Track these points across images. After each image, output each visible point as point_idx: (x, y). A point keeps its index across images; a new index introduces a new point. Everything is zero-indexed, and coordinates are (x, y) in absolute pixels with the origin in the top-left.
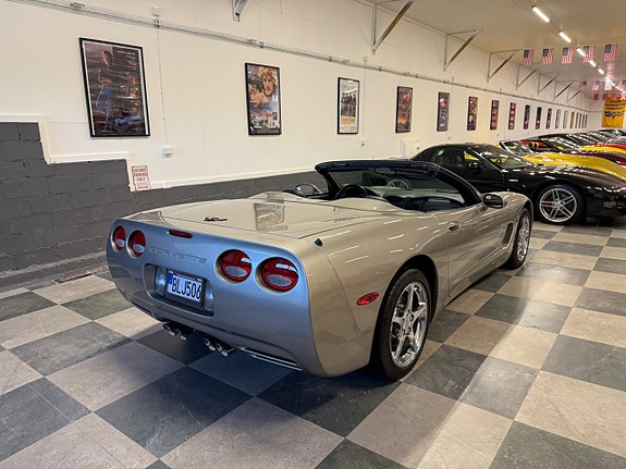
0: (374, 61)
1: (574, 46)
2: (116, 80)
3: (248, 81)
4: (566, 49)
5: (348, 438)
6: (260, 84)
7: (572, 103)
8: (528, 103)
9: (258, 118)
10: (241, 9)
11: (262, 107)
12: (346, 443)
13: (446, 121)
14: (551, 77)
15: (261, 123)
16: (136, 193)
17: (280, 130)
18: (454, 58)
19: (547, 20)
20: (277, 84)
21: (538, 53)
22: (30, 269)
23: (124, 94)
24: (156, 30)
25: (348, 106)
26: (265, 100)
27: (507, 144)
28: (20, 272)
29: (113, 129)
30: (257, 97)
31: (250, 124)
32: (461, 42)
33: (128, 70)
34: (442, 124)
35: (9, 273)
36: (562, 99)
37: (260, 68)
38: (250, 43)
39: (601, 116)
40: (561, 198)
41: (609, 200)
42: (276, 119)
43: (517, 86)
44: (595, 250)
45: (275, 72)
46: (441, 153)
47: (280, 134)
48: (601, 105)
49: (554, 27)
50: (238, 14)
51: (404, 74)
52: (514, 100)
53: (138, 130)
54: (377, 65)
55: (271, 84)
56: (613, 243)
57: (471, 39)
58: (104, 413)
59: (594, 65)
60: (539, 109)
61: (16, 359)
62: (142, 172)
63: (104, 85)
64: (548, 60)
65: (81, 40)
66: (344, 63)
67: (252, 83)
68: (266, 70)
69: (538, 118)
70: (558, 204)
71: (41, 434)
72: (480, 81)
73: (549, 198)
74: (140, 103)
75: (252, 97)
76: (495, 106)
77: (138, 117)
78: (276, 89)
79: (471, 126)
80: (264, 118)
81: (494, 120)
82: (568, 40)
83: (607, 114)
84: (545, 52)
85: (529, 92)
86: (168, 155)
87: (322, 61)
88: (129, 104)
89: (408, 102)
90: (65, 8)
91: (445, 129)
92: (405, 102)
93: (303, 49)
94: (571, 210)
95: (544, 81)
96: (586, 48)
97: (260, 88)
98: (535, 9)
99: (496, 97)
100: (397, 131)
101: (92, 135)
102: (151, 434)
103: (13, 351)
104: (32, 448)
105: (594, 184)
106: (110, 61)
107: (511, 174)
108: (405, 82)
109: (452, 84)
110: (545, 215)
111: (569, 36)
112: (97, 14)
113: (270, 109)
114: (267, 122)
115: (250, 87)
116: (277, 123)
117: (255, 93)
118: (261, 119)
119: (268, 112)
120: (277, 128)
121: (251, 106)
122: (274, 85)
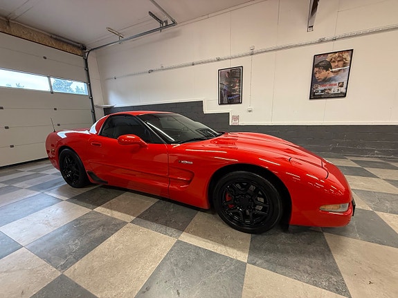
3: (315, 66)
6: (328, 65)
9: (320, 88)
11: (326, 80)
15: (322, 91)
16: (232, 126)
20: (348, 62)
24: (251, 56)
26: (332, 75)
31: (311, 93)
37: (329, 55)
42: (342, 86)
45: (348, 53)
50: (311, 27)
55: (341, 63)
65: (219, 70)
67: (319, 67)
68: (337, 54)
74: (240, 91)
75: (317, 76)
77: (237, 96)
78: (347, 65)
80: (327, 87)
86: (250, 111)
88: (234, 91)
90: (215, 61)
97: (327, 67)
106: (229, 75)
112: (225, 59)
113: (335, 80)
114: (330, 90)
115: (316, 69)
116: (343, 90)
117: (320, 72)
118: (323, 88)
119: (333, 83)
120: (341, 93)
121: (314, 81)
122: (344, 63)
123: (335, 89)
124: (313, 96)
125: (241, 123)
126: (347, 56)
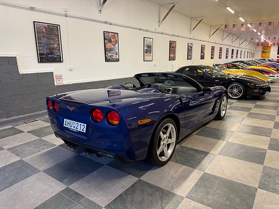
0: (159, 30)
1: (246, 23)
2: (49, 38)
3: (105, 39)
4: (242, 25)
5: (141, 178)
6: (110, 40)
7: (248, 47)
8: (228, 47)
9: (109, 55)
10: (102, 8)
11: (111, 50)
12: (140, 180)
13: (191, 56)
14: (238, 36)
15: (110, 56)
16: (57, 86)
17: (119, 59)
18: (194, 28)
19: (233, 12)
21: (231, 26)
22: (13, 118)
23: (52, 45)
24: (66, 18)
25: (148, 49)
26: (112, 47)
27: (216, 65)
28: (9, 119)
29: (47, 59)
30: (109, 45)
31: (106, 57)
32: (197, 21)
33: (54, 34)
34: (189, 57)
35: (4, 119)
36: (243, 46)
37: (110, 33)
38: (106, 23)
39: (260, 53)
40: (237, 88)
41: (256, 89)
42: (117, 55)
43: (223, 40)
44: (249, 109)
45: (116, 35)
46: (187, 69)
47: (119, 61)
48: (260, 48)
49: (237, 15)
50: (100, 11)
51: (173, 35)
52: (221, 46)
53: (58, 59)
54: (161, 32)
56: (256, 107)
57: (201, 20)
58: (46, 171)
59: (255, 31)
60: (233, 50)
61: (10, 152)
62: (60, 77)
63: (44, 40)
64: (235, 29)
65: (34, 22)
66: (146, 31)
67: (107, 40)
68: (113, 34)
69: (232, 54)
70: (235, 91)
71: (22, 179)
72: (206, 38)
73: (232, 88)
74: (59, 49)
75: (107, 45)
76: (213, 48)
77: (58, 54)
78: (117, 42)
79: (202, 57)
80: (112, 54)
81: (212, 55)
82: (243, 21)
83: (263, 52)
84: (234, 26)
85: (228, 43)
86: (71, 70)
87: (137, 30)
88: (54, 49)
89: (174, 47)
90: (27, 9)
91: (191, 59)
92: (173, 47)
93: (128, 25)
94: (241, 93)
95: (235, 38)
96: (251, 24)
97: (110, 41)
98: (228, 8)
99: (213, 45)
100: (169, 60)
101: (39, 62)
102: (65, 178)
103: (8, 149)
104: (18, 184)
105: (251, 83)
106: (46, 31)
107: (216, 78)
108: (173, 39)
109: (194, 39)
110: (230, 95)
111: (244, 19)
112: (41, 11)
114: (113, 56)
116: (117, 57)
117: (108, 44)
119: (114, 52)
120: (117, 59)
122: (116, 40)
123: (115, 56)
124: (107, 60)
125: (66, 82)
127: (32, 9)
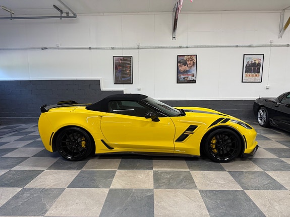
2: (123, 67)
3: (178, 62)
6: (185, 62)
9: (182, 76)
15: (184, 78)
23: (125, 71)
24: (138, 50)
25: (253, 68)
26: (188, 69)
29: (121, 81)
30: (183, 68)
31: (178, 79)
37: (185, 56)
38: (180, 47)
42: (193, 76)
50: (174, 37)
54: (285, 44)
55: (192, 62)
65: (113, 57)
66: (250, 46)
68: (189, 57)
74: (130, 74)
75: (180, 69)
77: (129, 78)
78: (195, 64)
80: (186, 76)
86: (139, 90)
88: (127, 74)
90: (110, 49)
97: (185, 64)
101: (114, 83)
112: (118, 49)
113: (190, 72)
114: (187, 78)
115: (179, 64)
116: (194, 78)
117: (181, 66)
118: (184, 77)
119: (189, 73)
120: (194, 80)
121: (178, 72)
122: (194, 62)
123: (190, 78)
124: (179, 82)
126: (194, 58)
127: (113, 48)
